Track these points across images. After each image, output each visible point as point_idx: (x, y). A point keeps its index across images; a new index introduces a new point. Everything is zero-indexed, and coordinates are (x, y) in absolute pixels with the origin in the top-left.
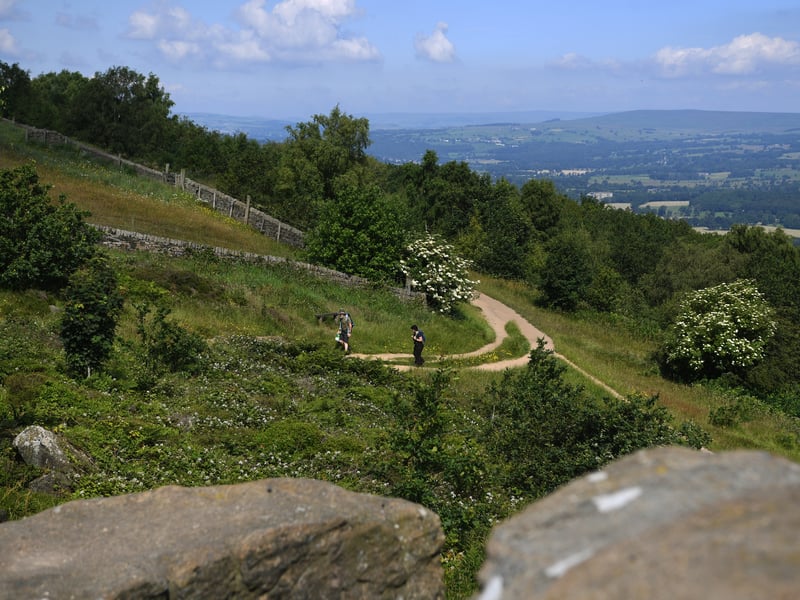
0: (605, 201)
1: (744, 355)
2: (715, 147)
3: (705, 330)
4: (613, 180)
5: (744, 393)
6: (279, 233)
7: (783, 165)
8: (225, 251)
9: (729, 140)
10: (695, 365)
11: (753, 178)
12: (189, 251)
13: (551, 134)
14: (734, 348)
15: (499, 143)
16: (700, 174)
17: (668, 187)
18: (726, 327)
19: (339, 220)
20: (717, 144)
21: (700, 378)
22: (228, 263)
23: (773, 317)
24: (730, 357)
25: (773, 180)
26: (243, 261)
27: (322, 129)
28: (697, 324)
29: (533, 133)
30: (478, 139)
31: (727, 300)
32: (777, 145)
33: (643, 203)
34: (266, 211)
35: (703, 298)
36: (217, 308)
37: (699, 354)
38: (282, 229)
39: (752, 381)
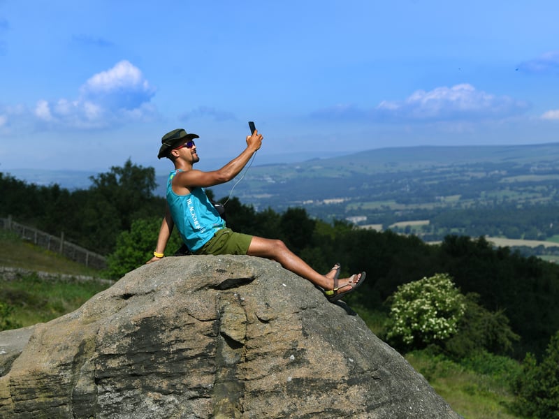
0: (361, 223)
1: (442, 330)
2: (447, 175)
3: (412, 313)
4: (367, 206)
5: (444, 359)
6: (87, 260)
7: (502, 187)
8: (47, 274)
9: (458, 169)
10: (407, 340)
11: (479, 199)
12: (19, 275)
13: (313, 171)
14: (434, 326)
15: (270, 180)
16: (437, 198)
17: (412, 210)
18: (428, 310)
19: (132, 246)
20: (449, 172)
21: (412, 350)
22: (49, 283)
23: (463, 302)
24: (432, 332)
25: (495, 199)
26: (60, 281)
27: (118, 177)
28: (407, 309)
29: (299, 171)
30: (252, 178)
31: (428, 290)
32: (497, 172)
33: (392, 223)
34: (77, 244)
35: (411, 289)
36: (42, 315)
37: (410, 331)
38: (89, 256)
39: (450, 349)
